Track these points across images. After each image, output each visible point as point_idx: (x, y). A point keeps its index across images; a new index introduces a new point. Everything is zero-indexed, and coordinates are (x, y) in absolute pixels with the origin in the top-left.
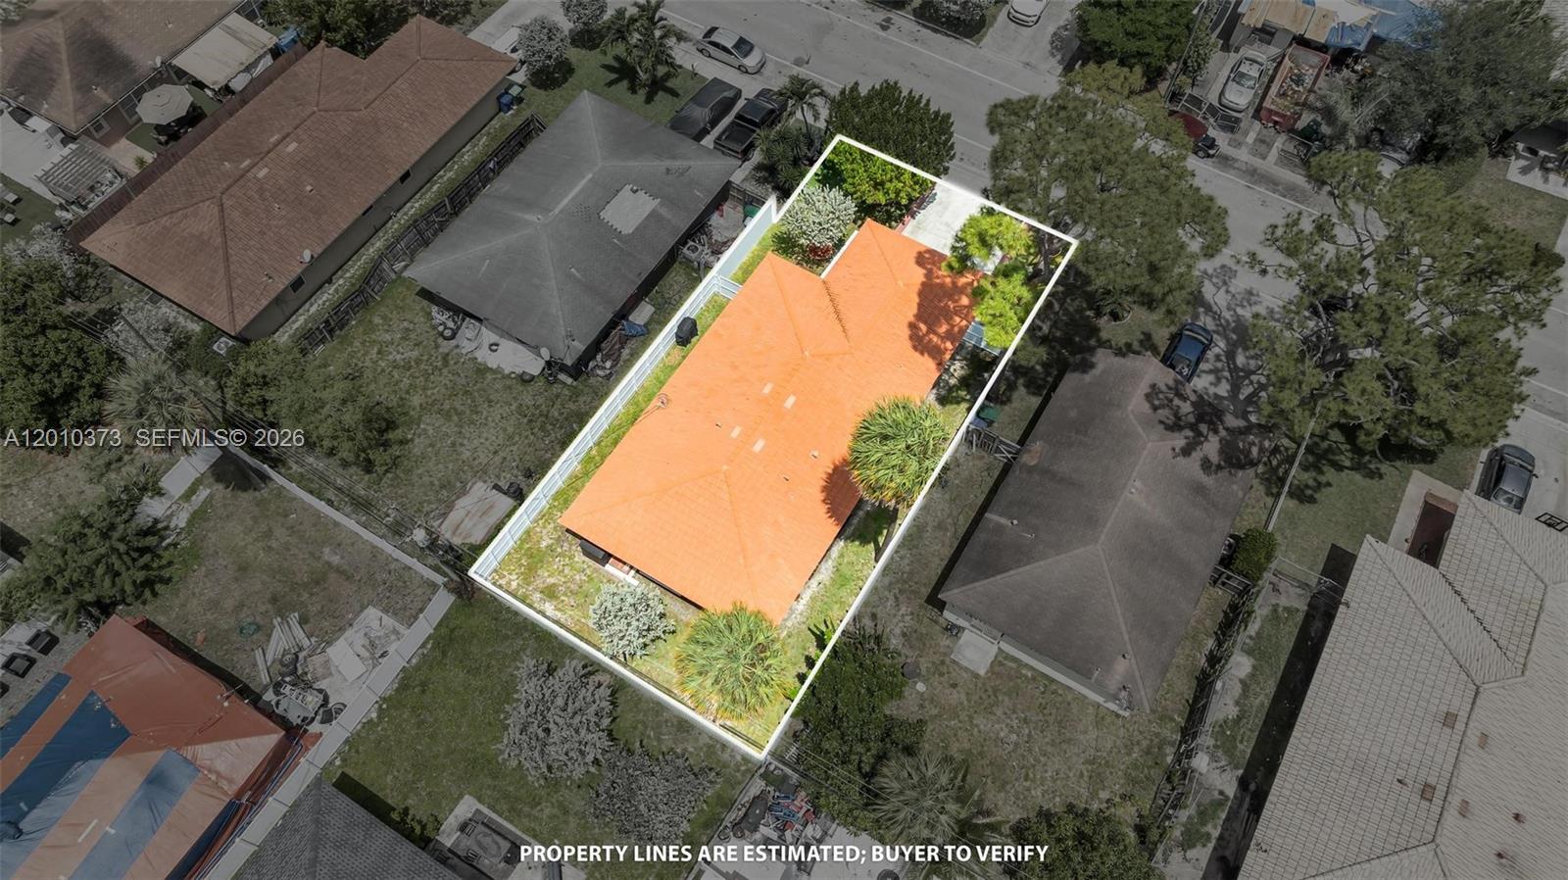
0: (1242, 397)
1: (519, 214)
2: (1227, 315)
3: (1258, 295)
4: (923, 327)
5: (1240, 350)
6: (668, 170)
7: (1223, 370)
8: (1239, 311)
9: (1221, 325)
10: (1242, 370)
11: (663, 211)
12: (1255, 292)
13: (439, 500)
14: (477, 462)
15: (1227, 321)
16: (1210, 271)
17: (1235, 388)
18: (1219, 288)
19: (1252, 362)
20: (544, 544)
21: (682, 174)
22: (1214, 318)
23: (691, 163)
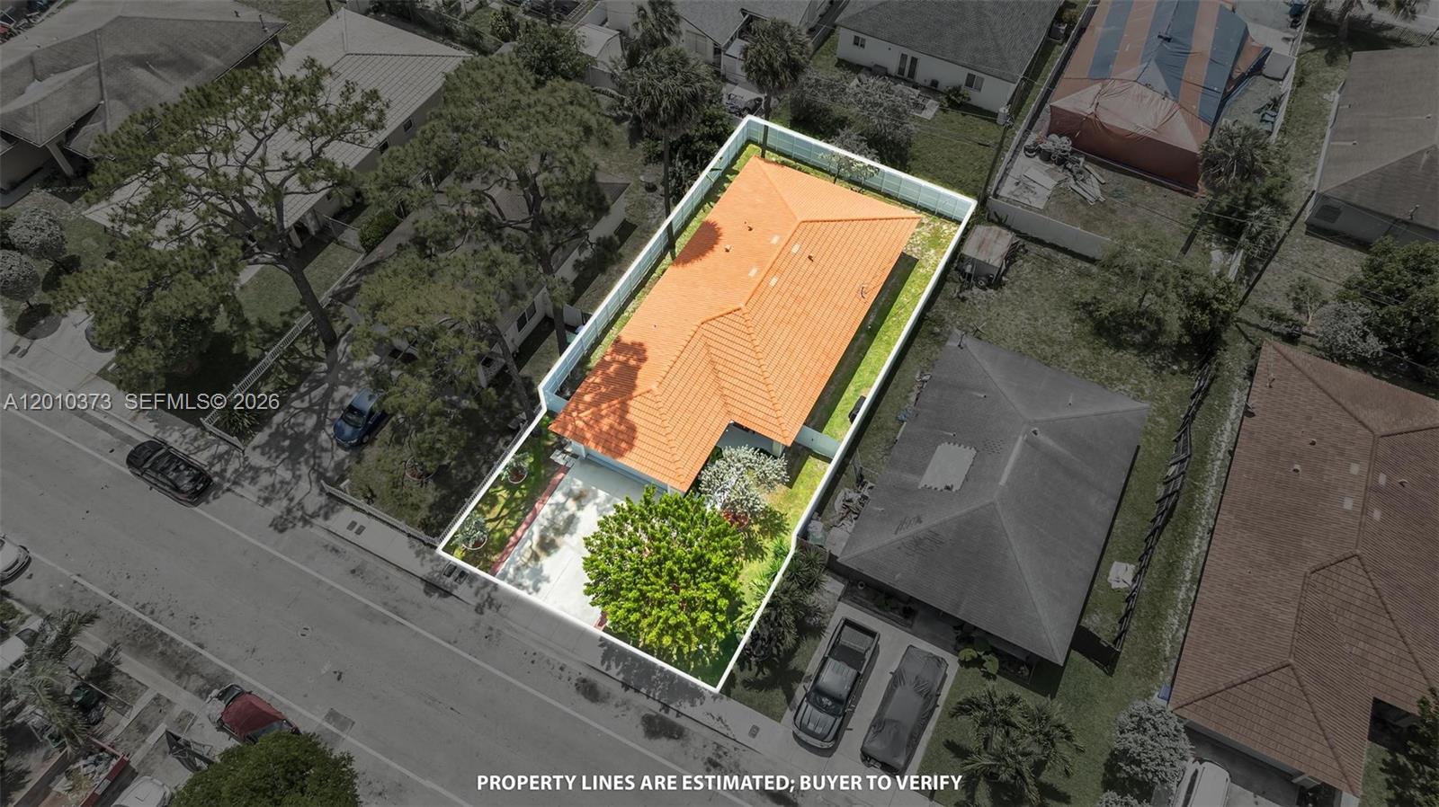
0: (326, 385)
1: (1061, 449)
2: (304, 470)
3: (259, 498)
4: (632, 362)
5: (307, 432)
6: (919, 521)
7: (334, 411)
8: (288, 476)
9: (315, 457)
10: (314, 411)
11: (911, 478)
12: (261, 502)
13: (1026, 279)
14: (1010, 308)
15: (307, 462)
16: (300, 524)
17: (327, 396)
18: (299, 503)
19: (300, 420)
20: (933, 251)
21: (903, 523)
22: (319, 465)
23: (895, 537)
